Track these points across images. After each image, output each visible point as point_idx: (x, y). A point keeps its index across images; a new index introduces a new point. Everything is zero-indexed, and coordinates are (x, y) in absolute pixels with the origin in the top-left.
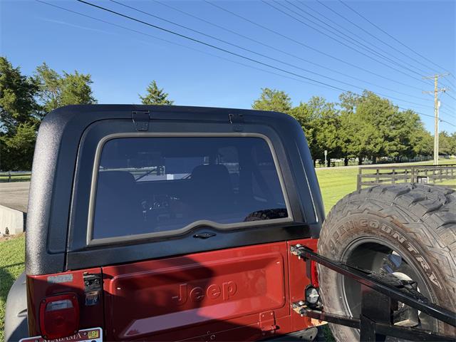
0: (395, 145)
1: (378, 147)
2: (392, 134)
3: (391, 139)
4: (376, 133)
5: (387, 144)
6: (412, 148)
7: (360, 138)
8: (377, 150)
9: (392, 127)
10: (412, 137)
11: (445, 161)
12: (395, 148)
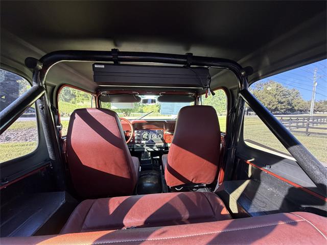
0: (284, 106)
1: (275, 107)
2: (282, 101)
3: (282, 103)
4: (274, 100)
5: (280, 105)
6: (293, 107)
7: (265, 102)
8: (274, 108)
9: (282, 97)
10: (294, 103)
11: (315, 115)
12: (284, 107)
